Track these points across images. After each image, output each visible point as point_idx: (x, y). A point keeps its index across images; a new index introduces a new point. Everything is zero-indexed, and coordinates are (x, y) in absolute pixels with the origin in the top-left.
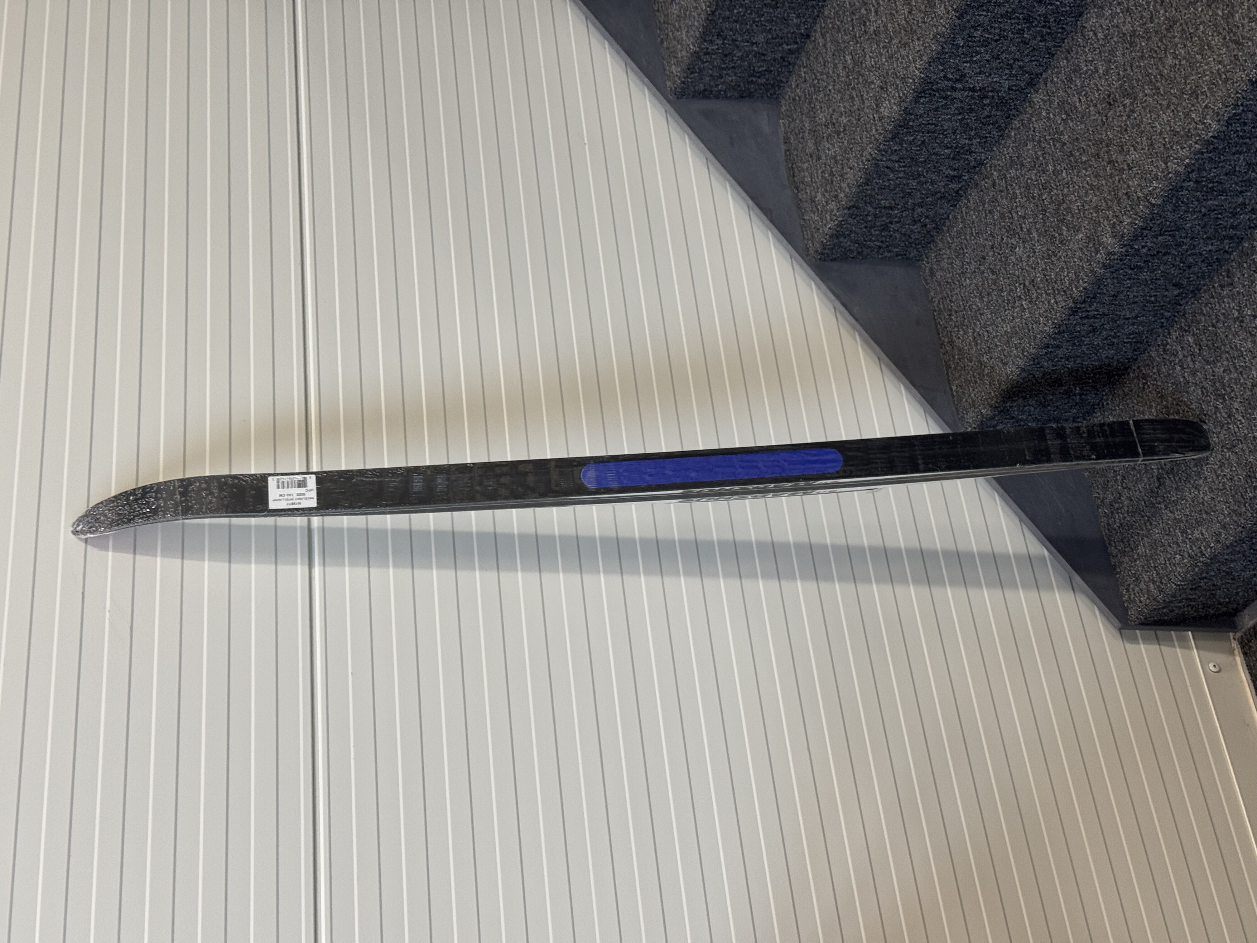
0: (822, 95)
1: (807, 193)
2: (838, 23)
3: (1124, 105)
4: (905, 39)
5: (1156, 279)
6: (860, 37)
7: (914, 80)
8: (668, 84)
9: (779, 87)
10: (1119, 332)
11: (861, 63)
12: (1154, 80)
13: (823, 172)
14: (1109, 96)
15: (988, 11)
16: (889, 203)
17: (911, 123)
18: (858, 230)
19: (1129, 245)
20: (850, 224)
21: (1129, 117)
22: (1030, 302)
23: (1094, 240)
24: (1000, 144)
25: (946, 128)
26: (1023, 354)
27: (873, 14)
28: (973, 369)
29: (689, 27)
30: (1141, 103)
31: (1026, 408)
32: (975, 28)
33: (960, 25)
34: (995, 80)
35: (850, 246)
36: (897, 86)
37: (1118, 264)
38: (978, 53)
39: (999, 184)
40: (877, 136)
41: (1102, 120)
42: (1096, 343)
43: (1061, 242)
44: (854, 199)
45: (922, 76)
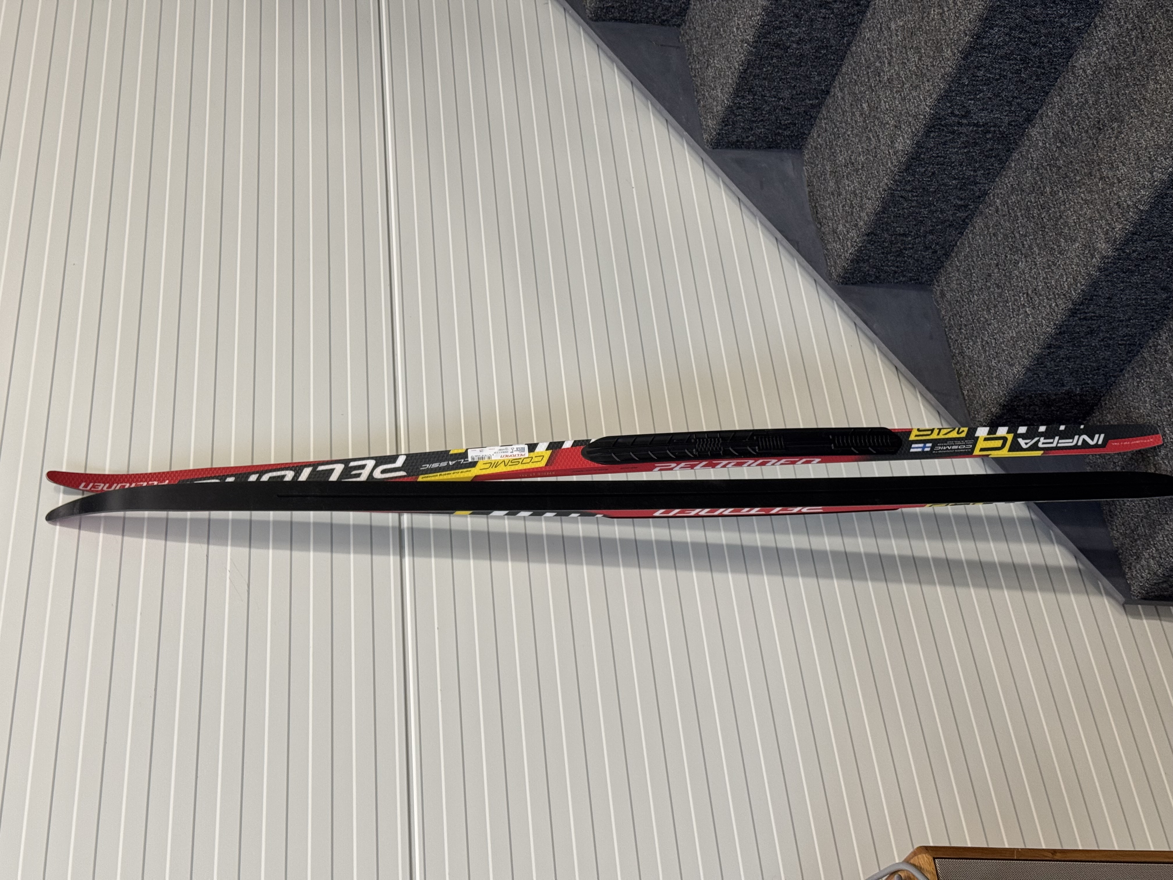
0: (841, 140)
1: (829, 226)
2: (855, 77)
3: (1112, 129)
4: (917, 82)
5: (1146, 283)
6: (875, 86)
7: (925, 116)
8: (705, 136)
9: (803, 139)
10: (1114, 334)
11: (877, 108)
12: (1138, 104)
13: (843, 206)
14: (1099, 122)
15: (989, 53)
16: (904, 231)
17: (922, 156)
18: (876, 256)
19: (1121, 249)
20: (868, 250)
21: (1117, 138)
22: (1033, 308)
23: (1090, 247)
24: (1001, 176)
25: (953, 160)
26: (1028, 354)
27: (887, 66)
28: (983, 374)
29: (723, 85)
30: (1127, 125)
32: (978, 68)
33: (964, 65)
34: (996, 116)
35: (868, 271)
36: (910, 123)
37: (1111, 267)
38: (981, 91)
39: (1002, 210)
40: (892, 168)
41: (1093, 144)
42: (1093, 344)
43: (1060, 253)
44: (873, 227)
45: (932, 112)
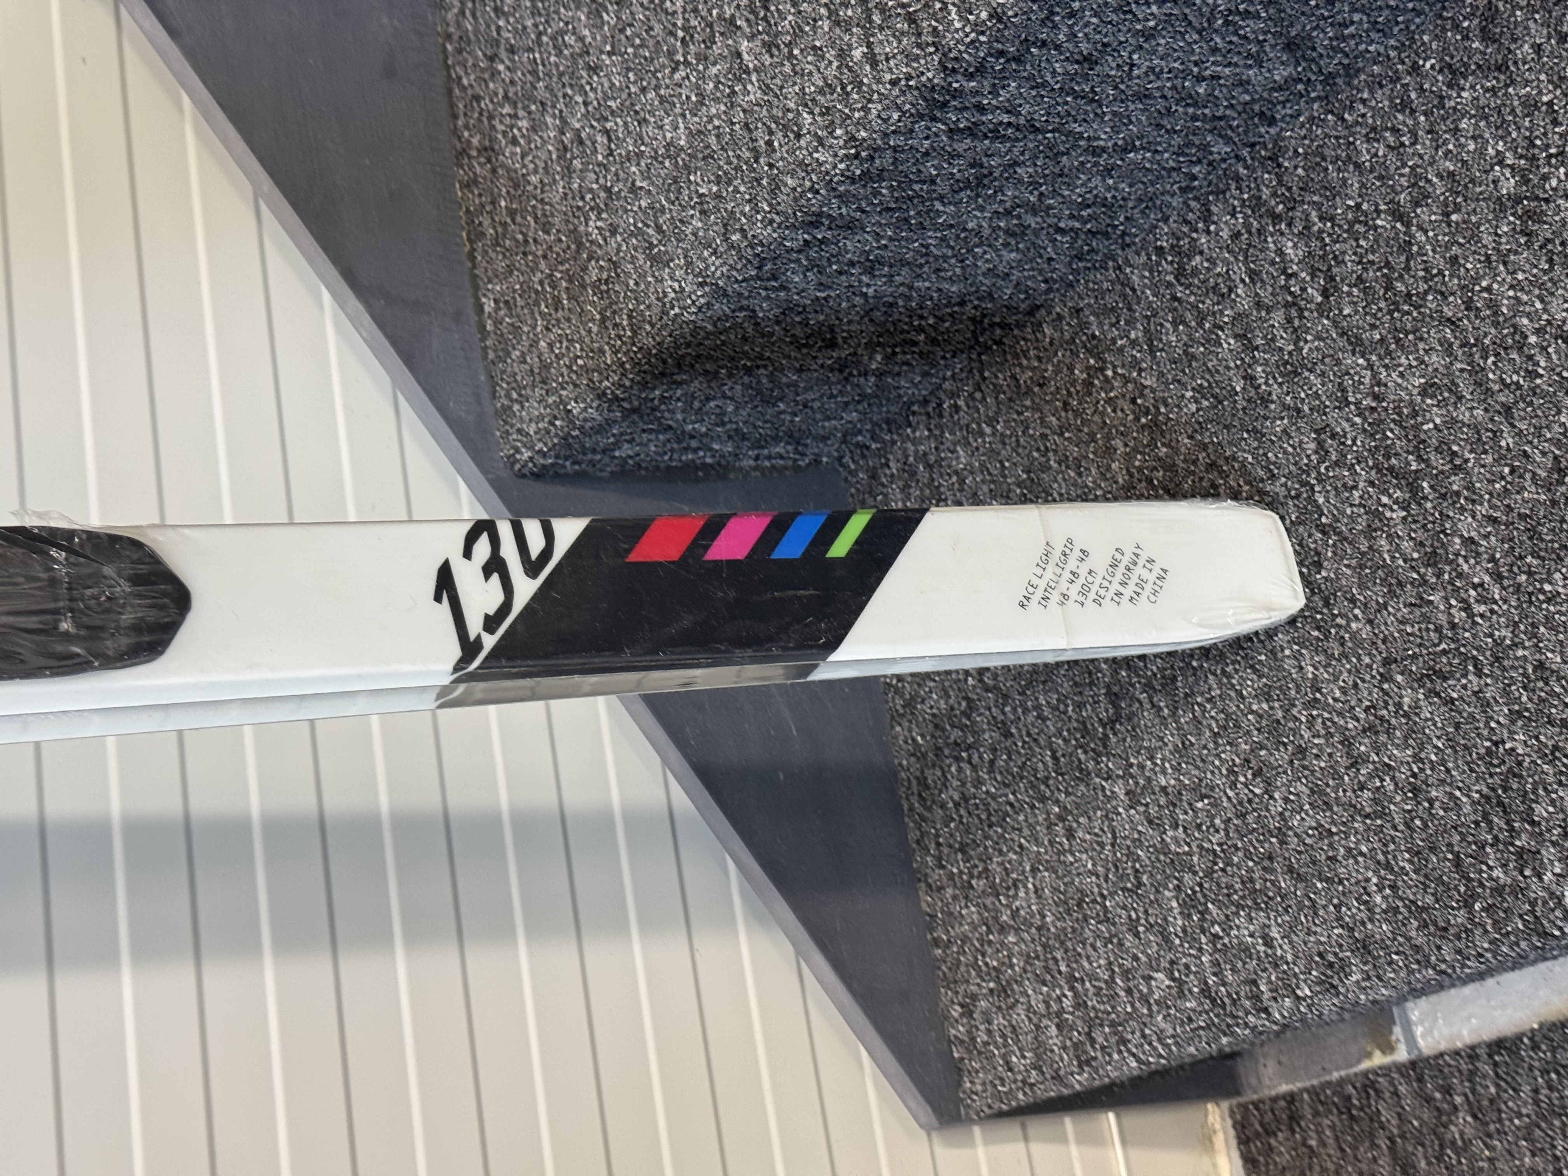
10: (1055, 193)
26: (725, 235)
28: (552, 257)
31: (712, 404)
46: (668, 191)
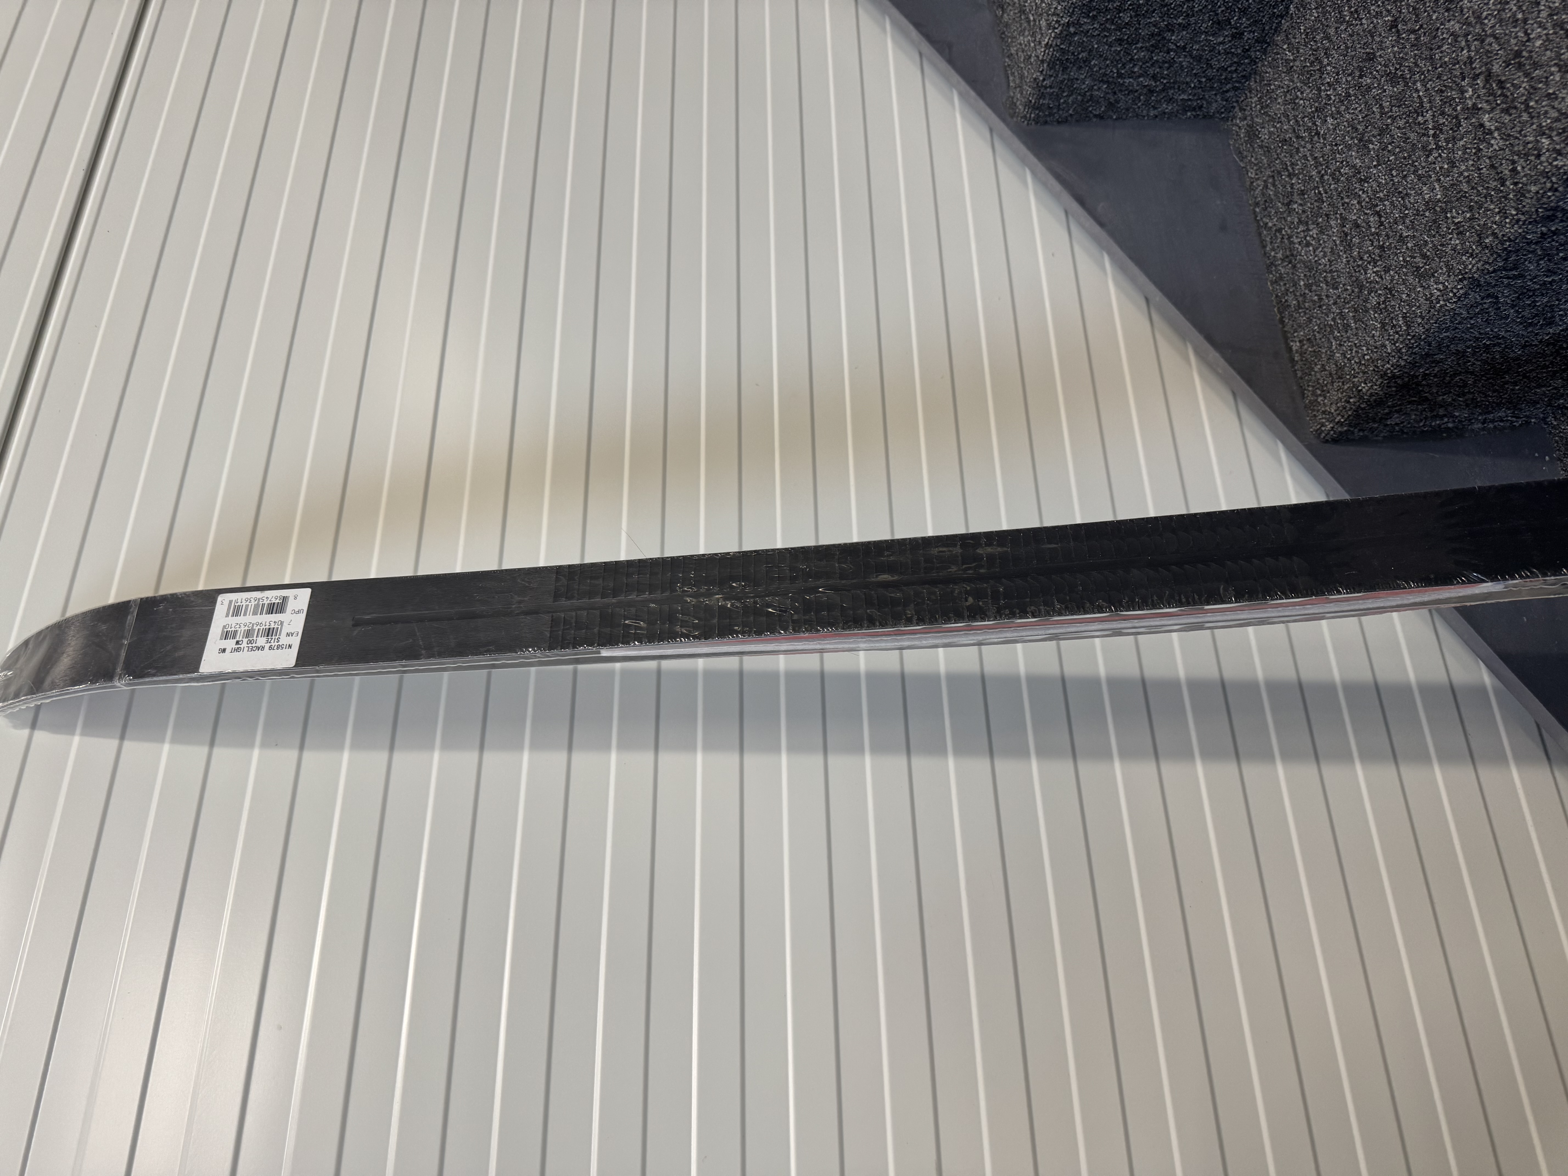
18: (1104, 50)
20: (1086, 33)
28: (1341, 301)
46: (1429, 231)
